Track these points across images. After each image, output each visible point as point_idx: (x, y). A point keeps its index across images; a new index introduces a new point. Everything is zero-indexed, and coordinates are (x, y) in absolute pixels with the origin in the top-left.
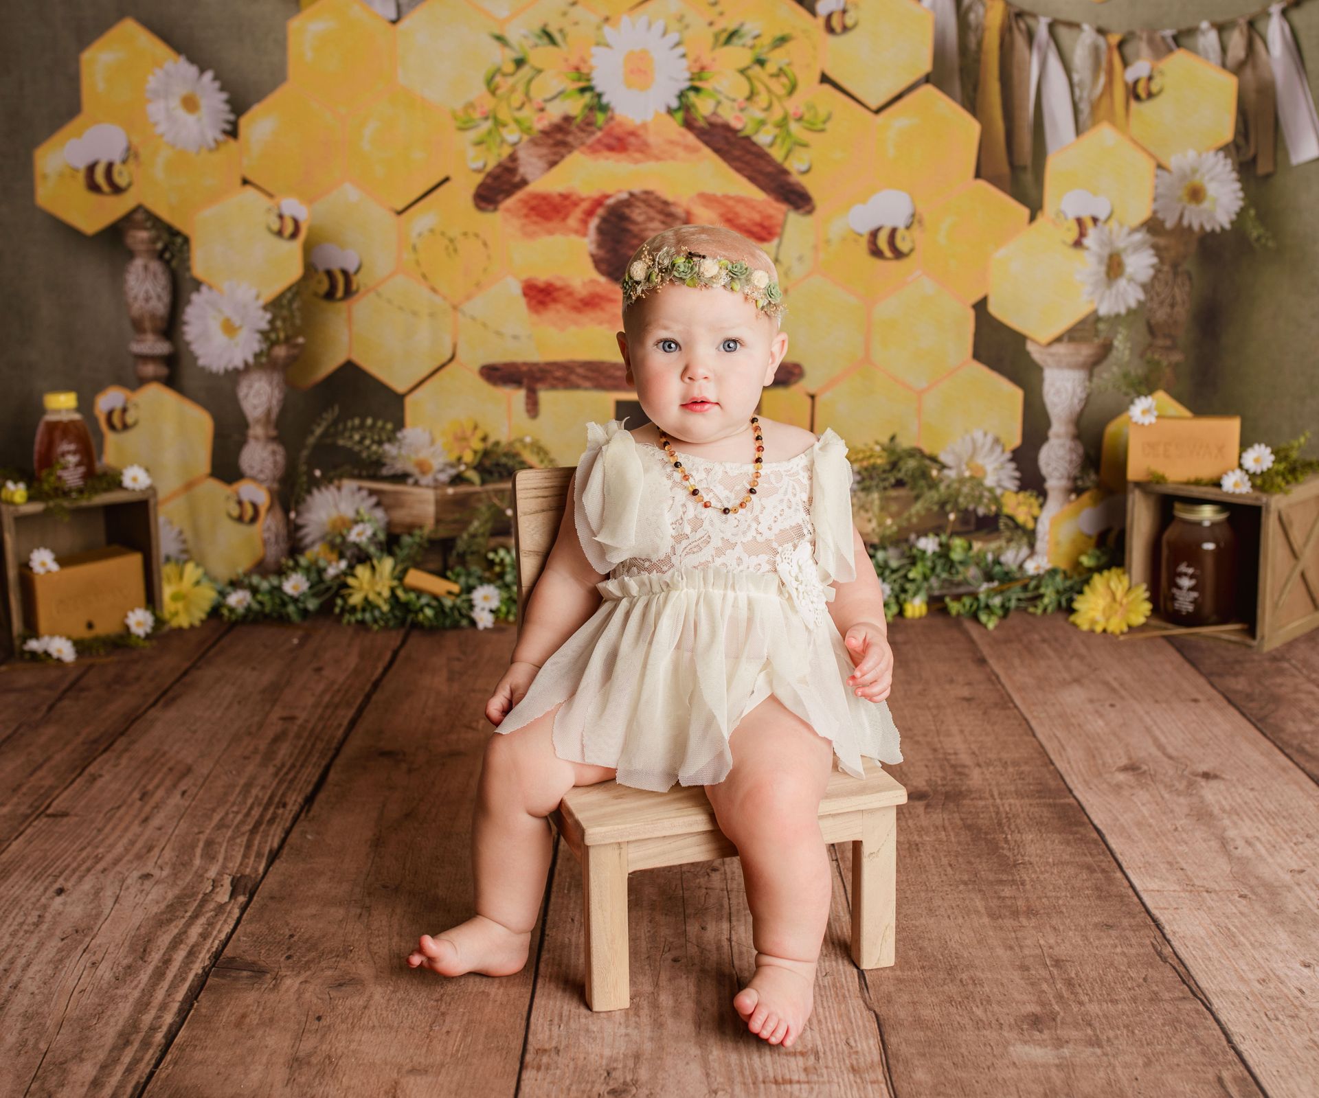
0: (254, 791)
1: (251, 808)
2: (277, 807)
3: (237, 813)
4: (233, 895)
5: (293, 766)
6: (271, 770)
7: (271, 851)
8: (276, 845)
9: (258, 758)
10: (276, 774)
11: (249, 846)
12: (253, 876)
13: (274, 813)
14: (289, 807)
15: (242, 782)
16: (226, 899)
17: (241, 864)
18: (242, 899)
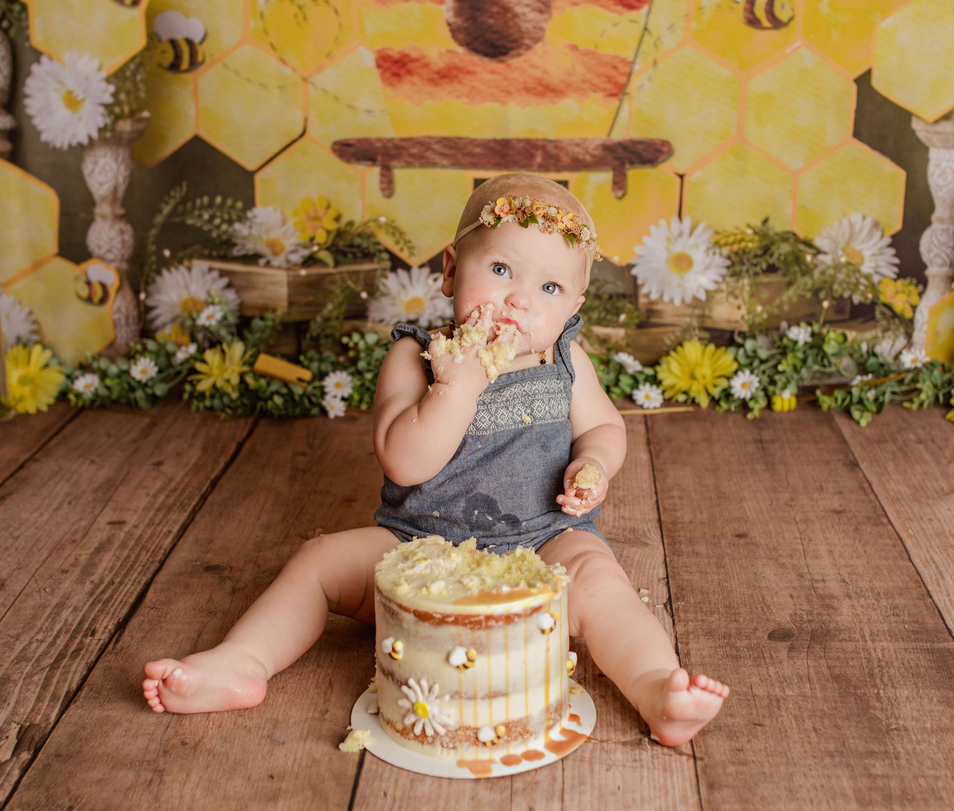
0: (65, 614)
1: (57, 636)
2: (85, 636)
3: (42, 641)
4: (16, 751)
5: (112, 582)
6: (88, 587)
7: (68, 692)
8: (74, 686)
9: (76, 572)
10: (92, 593)
11: (45, 687)
12: (43, 725)
13: (81, 642)
14: (97, 637)
15: (54, 601)
16: (8, 756)
17: (32, 710)
18: (25, 756)
